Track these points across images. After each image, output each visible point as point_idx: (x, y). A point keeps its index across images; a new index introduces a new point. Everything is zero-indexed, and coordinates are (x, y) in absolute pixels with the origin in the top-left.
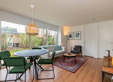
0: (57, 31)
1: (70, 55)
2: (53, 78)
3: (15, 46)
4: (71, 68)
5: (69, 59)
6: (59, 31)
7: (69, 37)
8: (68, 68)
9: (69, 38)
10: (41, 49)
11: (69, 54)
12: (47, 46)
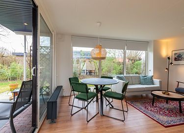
0: (146, 50)
1: (168, 94)
2: (123, 121)
3: (88, 74)
4: (164, 119)
5: (167, 103)
6: (148, 49)
7: (176, 59)
8: (157, 116)
9: (175, 62)
10: (112, 78)
11: (164, 94)
12: (125, 75)
